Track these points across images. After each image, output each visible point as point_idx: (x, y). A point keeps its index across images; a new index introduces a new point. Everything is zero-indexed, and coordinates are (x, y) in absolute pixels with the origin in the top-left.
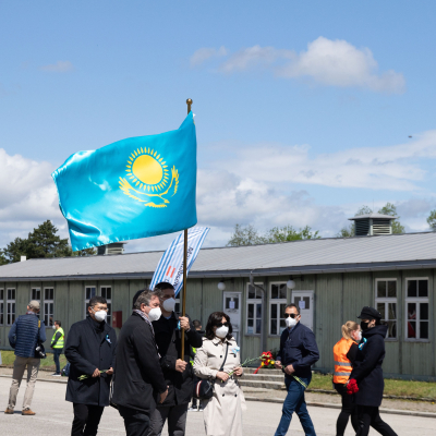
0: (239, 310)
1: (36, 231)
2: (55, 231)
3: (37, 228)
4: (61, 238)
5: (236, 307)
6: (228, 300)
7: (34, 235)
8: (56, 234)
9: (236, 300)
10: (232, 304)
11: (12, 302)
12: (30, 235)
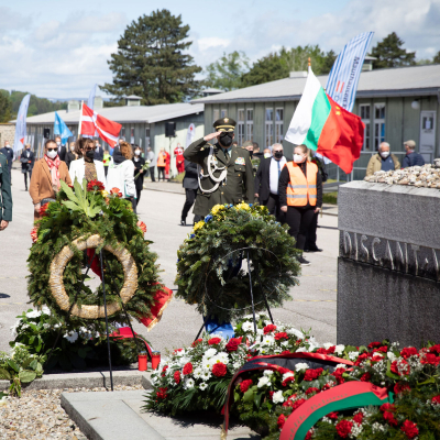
0: (434, 130)
1: (380, 45)
2: (400, 44)
3: (381, 41)
4: (408, 51)
5: (432, 127)
6: (425, 119)
7: (377, 49)
8: (402, 47)
9: (431, 120)
10: (428, 123)
11: (250, 122)
12: (374, 49)
